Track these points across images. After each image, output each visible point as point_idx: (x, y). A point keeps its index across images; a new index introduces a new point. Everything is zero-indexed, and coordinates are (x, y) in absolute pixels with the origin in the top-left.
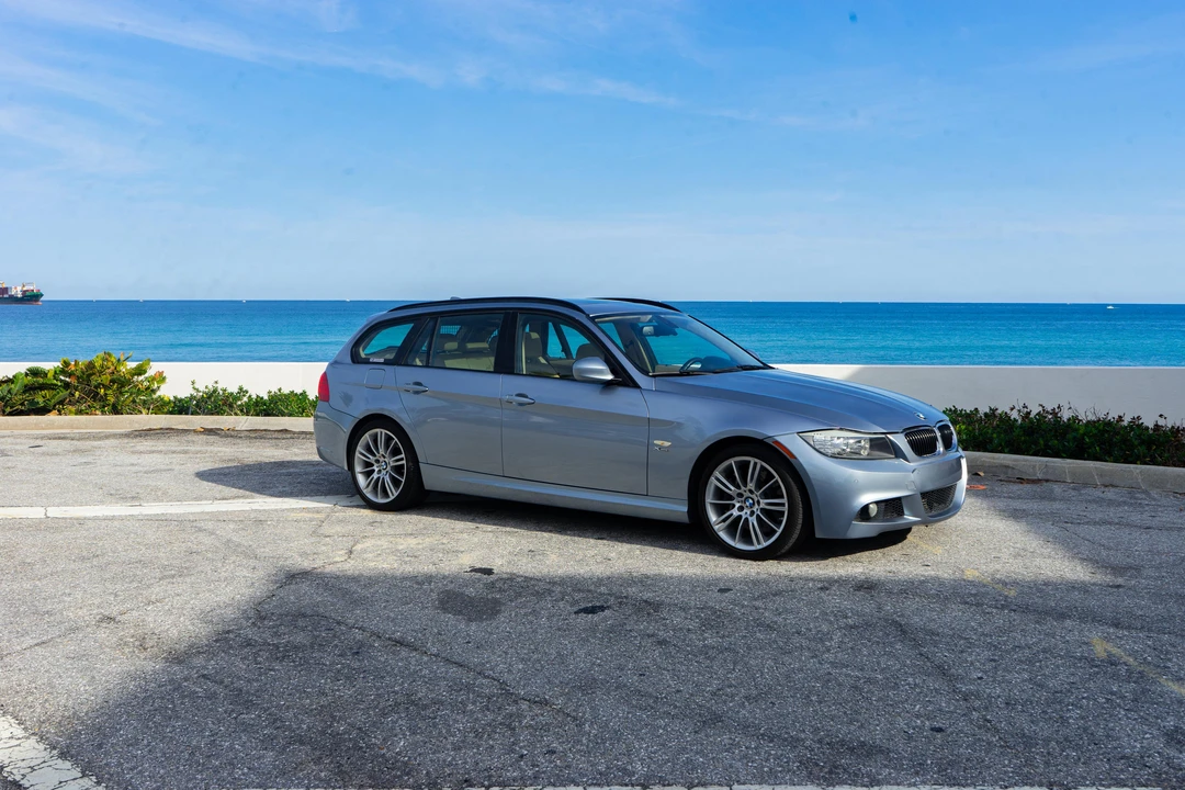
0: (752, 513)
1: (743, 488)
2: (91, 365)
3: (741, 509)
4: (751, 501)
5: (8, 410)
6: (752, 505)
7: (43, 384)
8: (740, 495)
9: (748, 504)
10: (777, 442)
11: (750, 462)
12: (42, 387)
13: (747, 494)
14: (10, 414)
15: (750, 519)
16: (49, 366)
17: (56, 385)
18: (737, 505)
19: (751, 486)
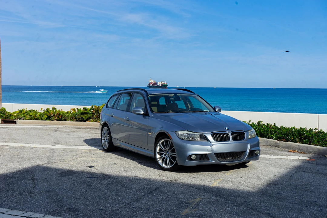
0: (168, 156)
1: (166, 148)
2: (98, 108)
3: (165, 155)
4: (168, 153)
5: (76, 120)
6: (169, 154)
7: (85, 112)
8: (165, 151)
9: (167, 153)
10: (168, 134)
11: (168, 140)
12: (86, 113)
13: (167, 150)
14: (76, 121)
15: (167, 158)
16: (89, 107)
17: (89, 113)
18: (165, 154)
19: (168, 148)
